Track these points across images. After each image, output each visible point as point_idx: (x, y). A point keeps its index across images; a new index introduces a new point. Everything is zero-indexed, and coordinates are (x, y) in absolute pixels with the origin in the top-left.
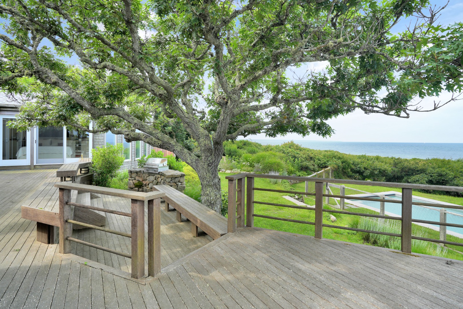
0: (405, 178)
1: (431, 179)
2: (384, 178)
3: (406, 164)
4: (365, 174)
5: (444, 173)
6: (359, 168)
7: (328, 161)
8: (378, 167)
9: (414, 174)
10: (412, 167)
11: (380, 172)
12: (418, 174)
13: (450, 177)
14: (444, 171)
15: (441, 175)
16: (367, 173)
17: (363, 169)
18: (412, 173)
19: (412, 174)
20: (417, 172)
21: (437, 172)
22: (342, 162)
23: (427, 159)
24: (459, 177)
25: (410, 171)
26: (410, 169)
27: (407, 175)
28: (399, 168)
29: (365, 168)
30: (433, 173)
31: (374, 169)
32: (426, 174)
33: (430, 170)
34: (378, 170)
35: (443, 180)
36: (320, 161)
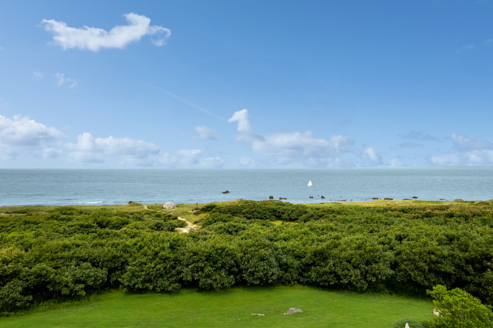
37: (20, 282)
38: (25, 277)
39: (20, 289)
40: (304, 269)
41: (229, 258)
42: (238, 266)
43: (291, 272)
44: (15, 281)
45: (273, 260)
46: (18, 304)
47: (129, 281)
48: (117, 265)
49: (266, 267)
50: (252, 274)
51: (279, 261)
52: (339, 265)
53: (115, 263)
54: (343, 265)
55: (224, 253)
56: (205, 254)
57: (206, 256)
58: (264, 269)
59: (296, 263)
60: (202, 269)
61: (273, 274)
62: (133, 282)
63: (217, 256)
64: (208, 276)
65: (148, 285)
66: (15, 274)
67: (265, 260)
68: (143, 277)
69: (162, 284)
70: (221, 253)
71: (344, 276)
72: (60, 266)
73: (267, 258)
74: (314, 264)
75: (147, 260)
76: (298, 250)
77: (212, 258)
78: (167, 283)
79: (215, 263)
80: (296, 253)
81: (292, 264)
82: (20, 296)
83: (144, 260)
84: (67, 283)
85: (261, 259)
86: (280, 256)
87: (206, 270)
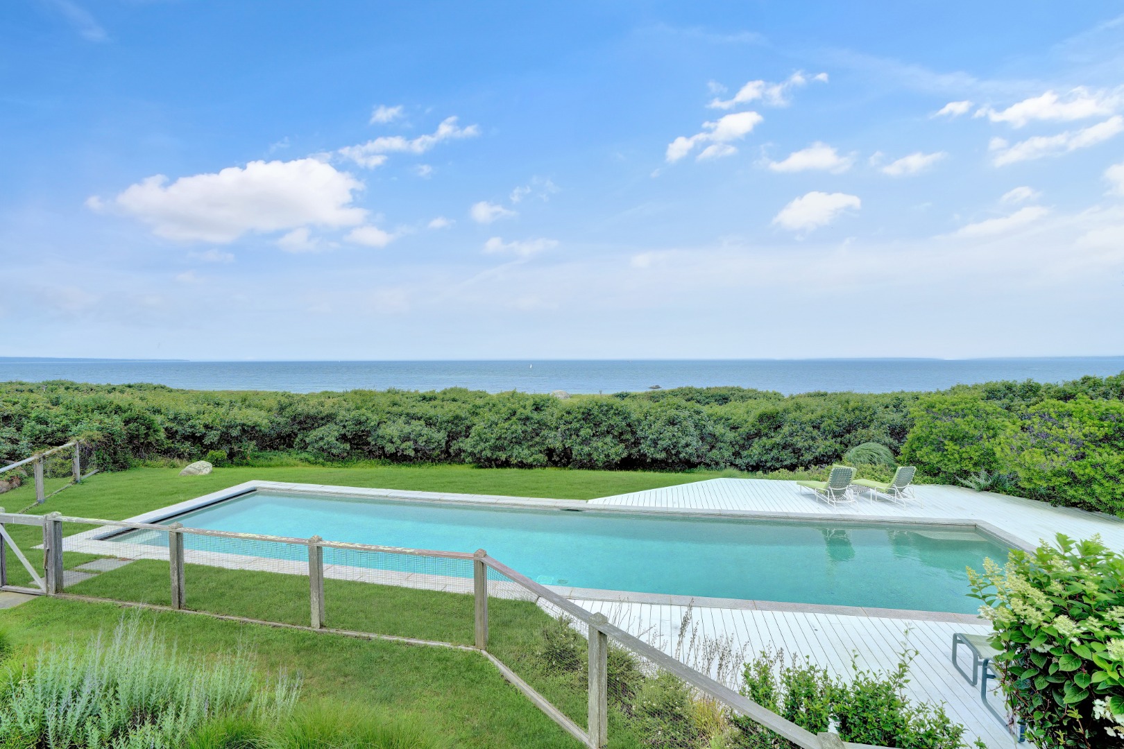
0: (299, 436)
1: (343, 432)
2: (254, 442)
3: (300, 408)
4: (207, 441)
5: (363, 418)
6: (192, 427)
7: (77, 422)
8: (238, 421)
9: (316, 425)
10: (313, 412)
11: (244, 431)
12: (323, 425)
13: (372, 424)
14: (363, 415)
15: (360, 423)
16: (213, 437)
17: (203, 430)
18: (313, 425)
19: (312, 428)
20: (320, 421)
21: (353, 419)
22: (127, 422)
23: (344, 392)
24: (385, 422)
25: (308, 421)
26: (308, 417)
27: (304, 429)
28: (288, 418)
29: (206, 426)
30: (347, 421)
31: (231, 427)
32: (336, 424)
33: (342, 414)
34: (239, 428)
35: (363, 431)
36: (47, 423)
37: (336, 427)
38: (341, 421)
39: (336, 434)
40: (744, 444)
41: (618, 419)
42: (634, 433)
43: (720, 448)
44: (331, 426)
45: (690, 425)
46: (334, 451)
47: (474, 447)
48: (459, 429)
49: (675, 434)
50: (655, 442)
51: (702, 430)
52: (799, 434)
53: (457, 425)
54: (807, 432)
55: (612, 412)
56: (582, 410)
57: (583, 413)
58: (674, 436)
59: (731, 435)
60: (577, 431)
61: (687, 445)
62: (479, 448)
63: (601, 415)
64: (585, 442)
65: (500, 453)
66: (330, 418)
67: (676, 424)
68: (493, 441)
69: (519, 453)
70: (607, 411)
71: (806, 449)
72: (386, 420)
73: (680, 422)
74: (758, 434)
75: (499, 419)
76: (735, 418)
77: (592, 417)
78: (526, 452)
79: (597, 425)
80: (731, 421)
81: (723, 435)
82: (335, 442)
83: (494, 418)
84: (392, 438)
85: (669, 422)
86: (703, 422)
87: (582, 433)
